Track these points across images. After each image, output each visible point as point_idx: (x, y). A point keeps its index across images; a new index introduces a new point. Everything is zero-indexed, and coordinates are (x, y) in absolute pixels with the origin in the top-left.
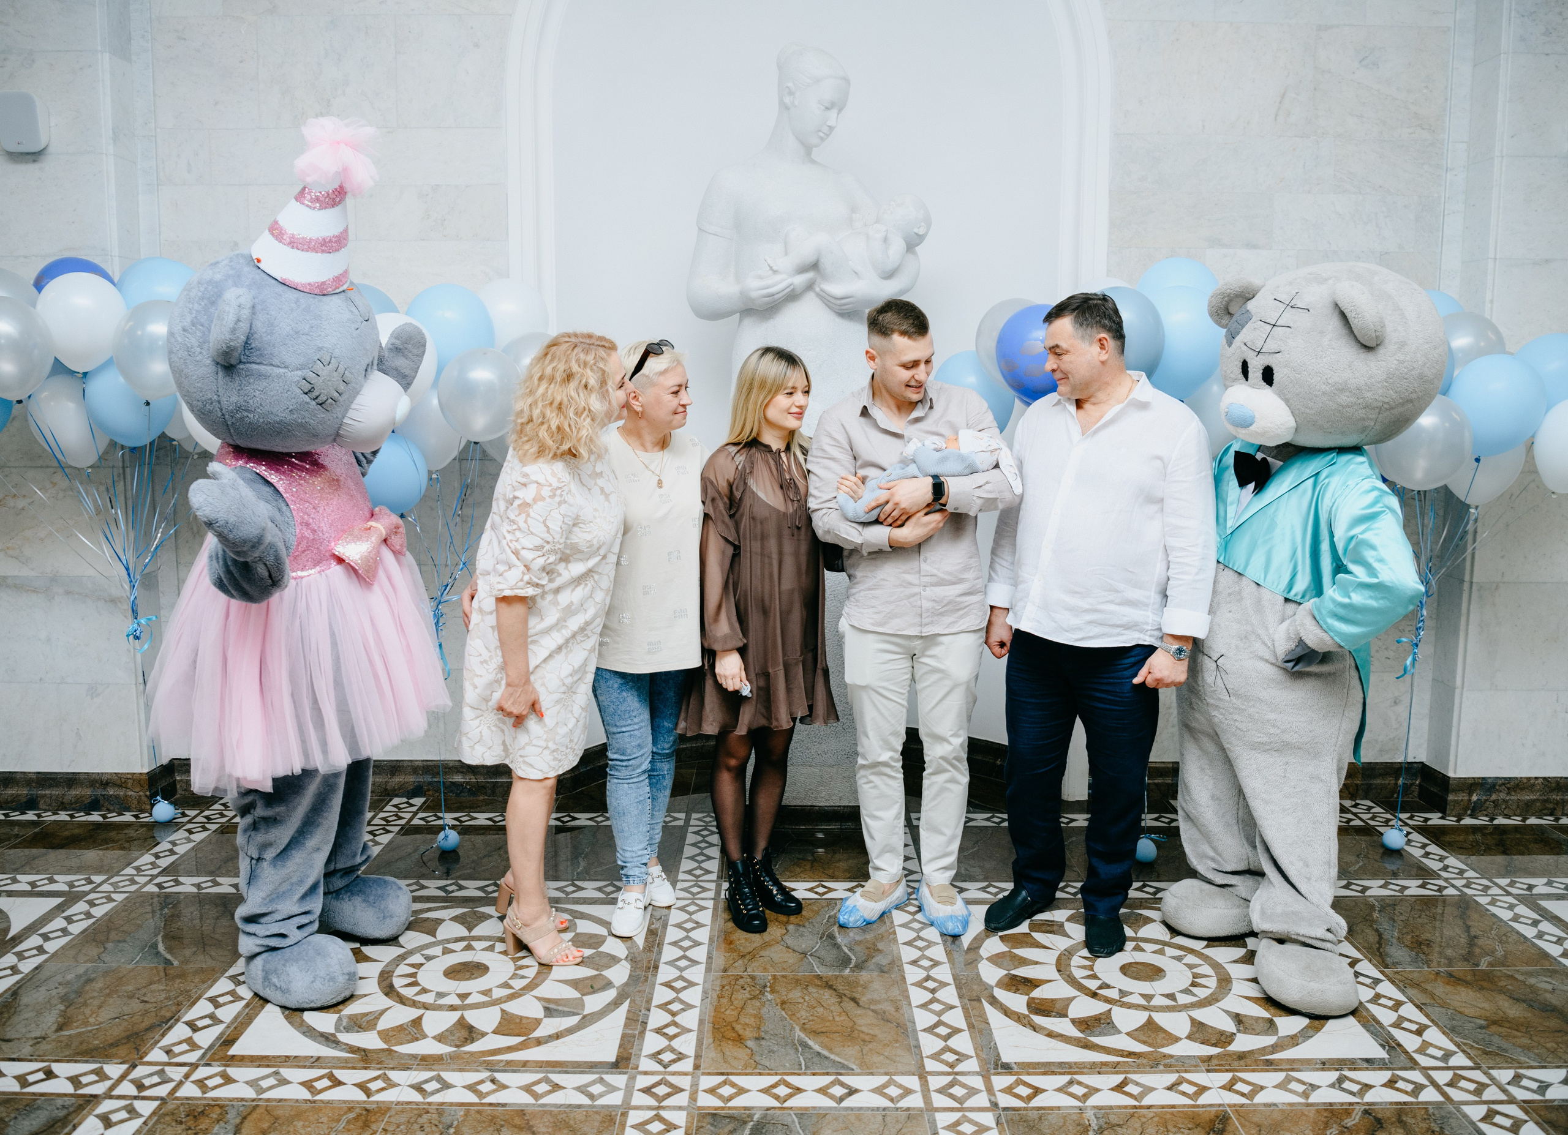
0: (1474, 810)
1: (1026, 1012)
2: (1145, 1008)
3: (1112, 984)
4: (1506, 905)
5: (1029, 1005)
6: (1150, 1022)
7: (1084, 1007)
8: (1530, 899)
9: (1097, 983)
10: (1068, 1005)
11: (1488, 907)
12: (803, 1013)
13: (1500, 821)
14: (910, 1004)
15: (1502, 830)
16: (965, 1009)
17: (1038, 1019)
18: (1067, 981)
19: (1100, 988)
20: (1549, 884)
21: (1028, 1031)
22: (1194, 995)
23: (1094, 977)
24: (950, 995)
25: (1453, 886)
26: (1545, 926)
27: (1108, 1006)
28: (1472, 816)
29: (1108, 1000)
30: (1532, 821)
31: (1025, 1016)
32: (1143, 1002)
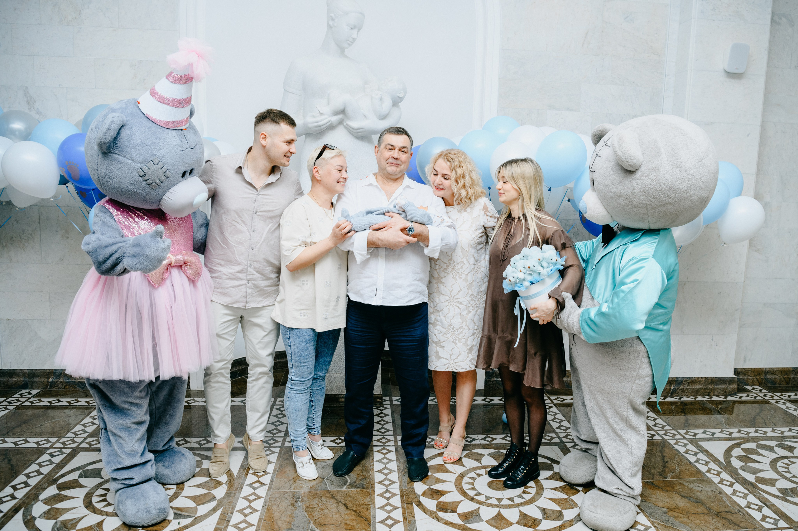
0: (672, 393)
1: (435, 510)
2: (497, 506)
3: (482, 493)
4: (683, 444)
5: (437, 506)
6: (499, 514)
7: (466, 507)
8: (694, 441)
9: (475, 492)
10: (458, 506)
11: (674, 446)
12: (317, 513)
13: (684, 399)
14: (375, 507)
15: (684, 404)
16: (403, 509)
17: (441, 514)
18: (459, 492)
19: (476, 495)
20: (704, 432)
21: (435, 521)
22: (523, 498)
23: (474, 489)
24: (396, 501)
25: (658, 434)
26: (701, 456)
27: (478, 506)
28: (671, 396)
29: (479, 502)
30: (699, 399)
31: (434, 513)
32: (496, 503)
